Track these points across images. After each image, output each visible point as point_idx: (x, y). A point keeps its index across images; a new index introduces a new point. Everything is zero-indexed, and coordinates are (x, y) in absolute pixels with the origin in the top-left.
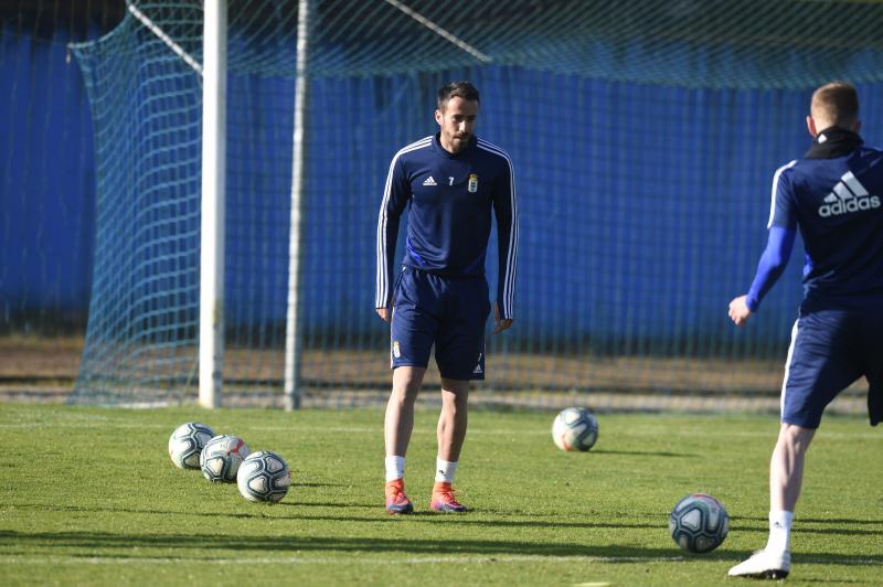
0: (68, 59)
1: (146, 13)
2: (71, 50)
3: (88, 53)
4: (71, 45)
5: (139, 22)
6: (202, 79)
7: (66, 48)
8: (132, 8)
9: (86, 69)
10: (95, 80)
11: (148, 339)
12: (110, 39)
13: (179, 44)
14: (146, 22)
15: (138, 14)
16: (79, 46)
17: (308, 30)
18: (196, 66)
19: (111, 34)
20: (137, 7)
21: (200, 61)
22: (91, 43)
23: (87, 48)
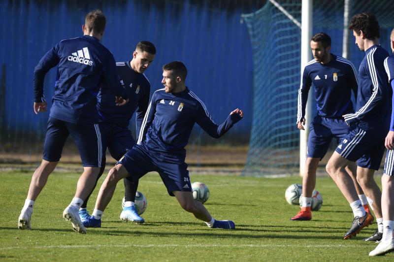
0: (242, 22)
4: (243, 16)
5: (273, 5)
6: (301, 30)
7: (240, 17)
9: (249, 26)
10: (253, 30)
11: (277, 147)
13: (291, 15)
16: (247, 16)
17: (349, 8)
18: (298, 24)
19: (260, 10)
21: (300, 22)
22: (252, 14)
23: (250, 17)
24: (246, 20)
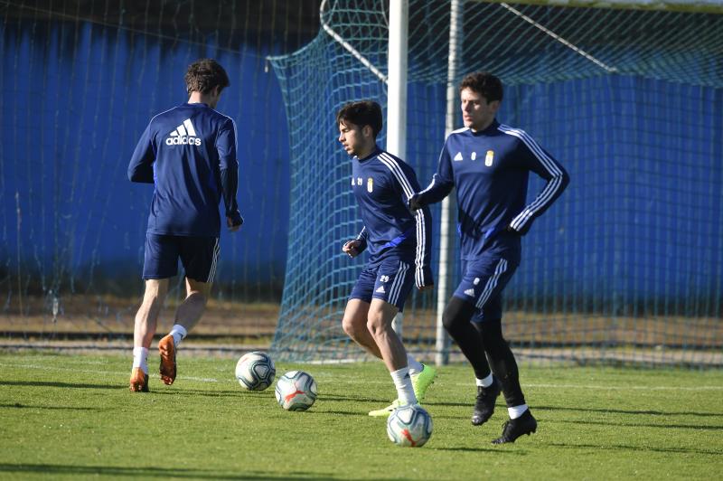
0: (266, 69)
1: (337, 31)
2: (269, 61)
3: (284, 65)
4: (269, 58)
5: (331, 38)
6: (386, 86)
7: (265, 60)
8: (326, 27)
9: (282, 78)
10: (289, 87)
11: (339, 304)
12: (304, 52)
13: (366, 57)
14: (338, 38)
15: (331, 32)
16: (276, 58)
17: (457, 44)
18: (381, 76)
19: (304, 48)
20: (330, 25)
21: (385, 71)
22: (286, 57)
23: (283, 60)
24: (275, 65)
